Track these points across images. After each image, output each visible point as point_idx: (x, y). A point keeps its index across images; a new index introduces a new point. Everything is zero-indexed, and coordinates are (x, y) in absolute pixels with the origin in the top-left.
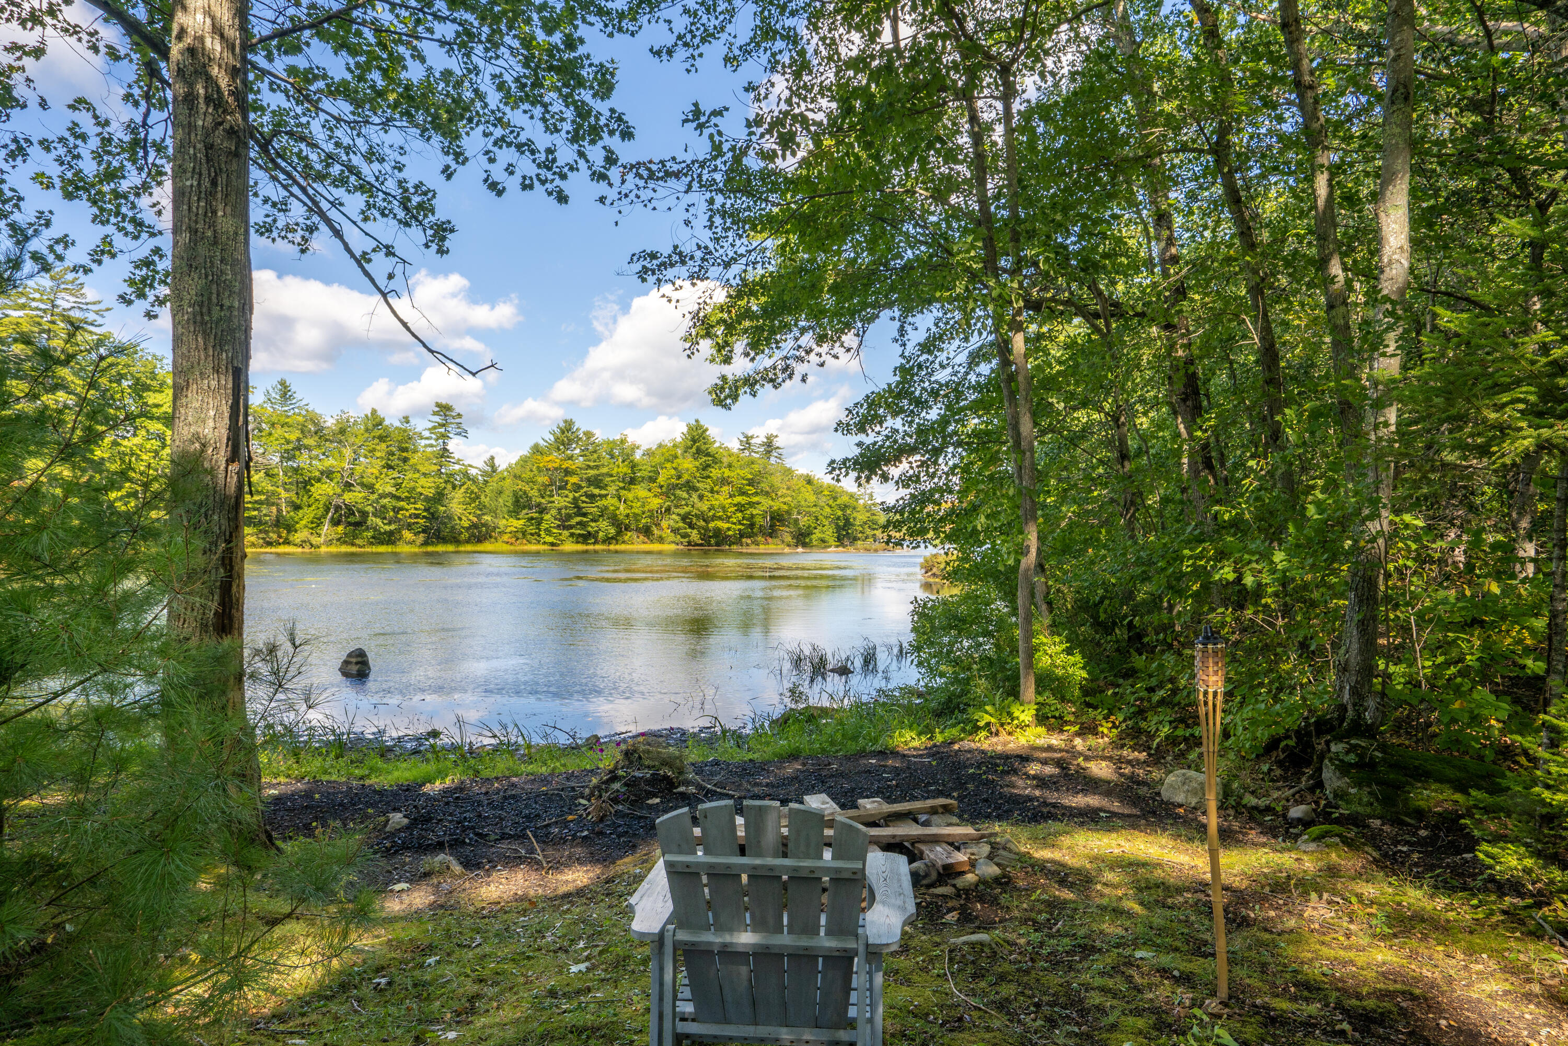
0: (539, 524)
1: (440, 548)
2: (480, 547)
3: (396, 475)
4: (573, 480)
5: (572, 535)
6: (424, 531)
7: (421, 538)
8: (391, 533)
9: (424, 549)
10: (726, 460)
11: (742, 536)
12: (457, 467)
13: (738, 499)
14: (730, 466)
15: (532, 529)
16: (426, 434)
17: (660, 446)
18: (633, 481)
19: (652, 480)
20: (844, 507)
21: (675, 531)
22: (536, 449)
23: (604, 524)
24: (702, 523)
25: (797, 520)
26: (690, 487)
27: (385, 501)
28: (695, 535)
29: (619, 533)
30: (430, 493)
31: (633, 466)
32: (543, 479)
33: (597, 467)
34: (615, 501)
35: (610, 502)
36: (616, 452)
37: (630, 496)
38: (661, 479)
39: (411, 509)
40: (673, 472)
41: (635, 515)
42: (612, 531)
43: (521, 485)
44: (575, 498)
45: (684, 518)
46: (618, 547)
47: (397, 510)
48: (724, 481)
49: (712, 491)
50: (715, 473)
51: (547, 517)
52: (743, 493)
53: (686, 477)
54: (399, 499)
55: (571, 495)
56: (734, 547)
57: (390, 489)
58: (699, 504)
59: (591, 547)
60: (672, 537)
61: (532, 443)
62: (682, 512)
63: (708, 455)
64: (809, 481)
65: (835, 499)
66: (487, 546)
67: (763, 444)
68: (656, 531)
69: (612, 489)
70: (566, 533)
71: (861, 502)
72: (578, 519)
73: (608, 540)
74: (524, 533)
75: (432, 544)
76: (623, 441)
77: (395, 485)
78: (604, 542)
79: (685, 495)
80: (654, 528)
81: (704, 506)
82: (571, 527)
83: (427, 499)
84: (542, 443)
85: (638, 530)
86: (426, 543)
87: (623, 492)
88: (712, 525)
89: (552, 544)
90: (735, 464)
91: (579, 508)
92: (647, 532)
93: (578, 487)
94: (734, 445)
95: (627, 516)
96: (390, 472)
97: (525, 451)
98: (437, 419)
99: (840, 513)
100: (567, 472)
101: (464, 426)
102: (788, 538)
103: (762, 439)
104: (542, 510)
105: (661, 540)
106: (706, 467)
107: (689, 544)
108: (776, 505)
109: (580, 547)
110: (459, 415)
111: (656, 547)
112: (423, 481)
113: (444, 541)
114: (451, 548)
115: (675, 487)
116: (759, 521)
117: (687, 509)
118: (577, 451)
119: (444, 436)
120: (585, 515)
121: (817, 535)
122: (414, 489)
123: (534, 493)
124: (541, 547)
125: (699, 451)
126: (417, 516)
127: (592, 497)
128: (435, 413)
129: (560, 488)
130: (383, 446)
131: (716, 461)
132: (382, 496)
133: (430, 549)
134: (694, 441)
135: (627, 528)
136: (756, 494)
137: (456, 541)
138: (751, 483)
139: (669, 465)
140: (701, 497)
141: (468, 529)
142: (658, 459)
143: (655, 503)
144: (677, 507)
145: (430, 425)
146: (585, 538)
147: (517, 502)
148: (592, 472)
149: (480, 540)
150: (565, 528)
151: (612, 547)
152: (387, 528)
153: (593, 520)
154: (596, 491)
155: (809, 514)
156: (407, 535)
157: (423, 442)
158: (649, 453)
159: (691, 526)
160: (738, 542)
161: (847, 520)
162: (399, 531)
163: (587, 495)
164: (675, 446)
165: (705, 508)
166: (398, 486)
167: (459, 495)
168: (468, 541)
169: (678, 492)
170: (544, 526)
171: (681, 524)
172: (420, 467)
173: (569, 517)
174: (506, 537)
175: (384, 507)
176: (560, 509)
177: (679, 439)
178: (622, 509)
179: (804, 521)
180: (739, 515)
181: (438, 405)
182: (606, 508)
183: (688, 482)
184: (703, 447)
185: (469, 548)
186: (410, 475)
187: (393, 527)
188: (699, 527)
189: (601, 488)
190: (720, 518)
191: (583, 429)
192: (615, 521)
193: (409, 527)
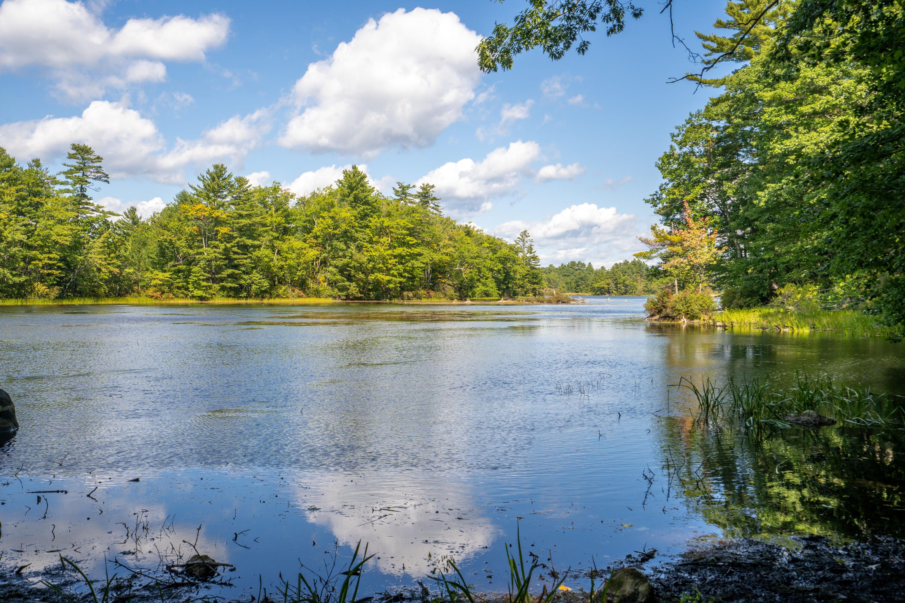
0: (187, 277)
1: (77, 302)
2: (121, 301)
3: (27, 221)
4: (224, 230)
5: (223, 288)
6: (59, 284)
7: (56, 291)
8: (21, 285)
9: (59, 302)
10: (385, 209)
11: (403, 289)
12: (95, 214)
13: (399, 251)
14: (389, 215)
15: (180, 282)
16: (62, 178)
17: (314, 195)
18: (286, 231)
19: (307, 230)
20: (504, 260)
21: (332, 284)
22: (184, 198)
23: (256, 276)
24: (361, 276)
25: (460, 272)
26: (347, 237)
27: (14, 250)
28: (353, 288)
29: (273, 286)
30: (67, 241)
31: (287, 216)
32: (190, 229)
33: (249, 216)
34: (268, 252)
35: (263, 252)
36: (269, 200)
37: (285, 247)
38: (316, 229)
39: (44, 258)
40: (330, 221)
41: (290, 267)
42: (266, 284)
43: (167, 235)
44: (226, 249)
45: (342, 270)
46: (272, 301)
47: (28, 260)
48: (382, 231)
49: (371, 242)
50: (374, 221)
51: (195, 269)
52: (404, 244)
53: (344, 226)
54: (30, 247)
55: (222, 246)
56: (396, 301)
57: (19, 236)
58: (357, 256)
59: (243, 301)
60: (329, 290)
61: (179, 191)
62: (340, 263)
63: (367, 203)
64: (468, 233)
65: (494, 251)
66: (130, 300)
67: (419, 195)
68: (311, 284)
69: (265, 240)
70: (216, 286)
71: (521, 255)
72: (230, 271)
73: (262, 294)
74: (170, 286)
75: (68, 297)
76: (276, 189)
77: (27, 233)
78: (257, 296)
79: (342, 246)
80: (310, 282)
81: (363, 258)
82: (222, 280)
83: (63, 248)
84: (190, 191)
85: (293, 284)
86: (60, 297)
87: (277, 243)
88: (371, 277)
89: (201, 298)
90: (393, 213)
91: (231, 260)
92: (302, 285)
93: (230, 238)
94: (390, 195)
95: (281, 268)
96: (21, 218)
97: (172, 200)
98: (74, 162)
99: (500, 266)
100: (218, 222)
101: (104, 170)
102: (451, 291)
103: (418, 189)
104: (190, 262)
105: (317, 294)
106: (364, 216)
107: (347, 297)
108: (437, 257)
109: (231, 301)
110: (99, 159)
111: (313, 300)
112: (58, 228)
113: (81, 294)
114: (89, 301)
115: (333, 237)
116: (419, 273)
117: (345, 261)
118: (228, 199)
119: (82, 181)
120: (236, 267)
121: (480, 288)
122: (48, 237)
123: (181, 243)
124: (189, 301)
125: (356, 199)
126: (51, 267)
127: (245, 248)
128: (71, 157)
129: (210, 239)
130: (13, 189)
131: (375, 210)
132: (10, 244)
133: (65, 302)
134: (351, 188)
135: (282, 281)
136: (418, 245)
137: (95, 295)
138: (412, 232)
139: (325, 214)
140: (360, 248)
141: (107, 282)
142: (313, 208)
143: (312, 253)
144: (334, 258)
145: (66, 169)
146: (236, 292)
147: (162, 253)
148: (244, 221)
149: (120, 294)
150: (214, 281)
151: (265, 301)
152: (17, 279)
153: (244, 273)
154: (249, 242)
155: (471, 266)
156: (41, 288)
157: (57, 187)
158: (303, 202)
159: (350, 278)
160: (400, 296)
161: (507, 274)
162: (29, 283)
163: (239, 246)
164: (330, 194)
165: (365, 260)
166: (30, 233)
167: (98, 243)
168: (107, 296)
169: (335, 243)
170: (192, 279)
171: (339, 277)
172: (55, 214)
173: (219, 269)
174: (150, 292)
175: (13, 256)
176: (209, 261)
177: (335, 187)
178: (276, 262)
179: (466, 273)
180: (400, 266)
181: (75, 147)
182: (259, 259)
183: (346, 232)
184: (361, 195)
185: (110, 301)
186: (42, 222)
187: (23, 278)
188: (357, 281)
189: (254, 239)
190: (380, 270)
191: (235, 175)
192: (268, 273)
193: (42, 279)
